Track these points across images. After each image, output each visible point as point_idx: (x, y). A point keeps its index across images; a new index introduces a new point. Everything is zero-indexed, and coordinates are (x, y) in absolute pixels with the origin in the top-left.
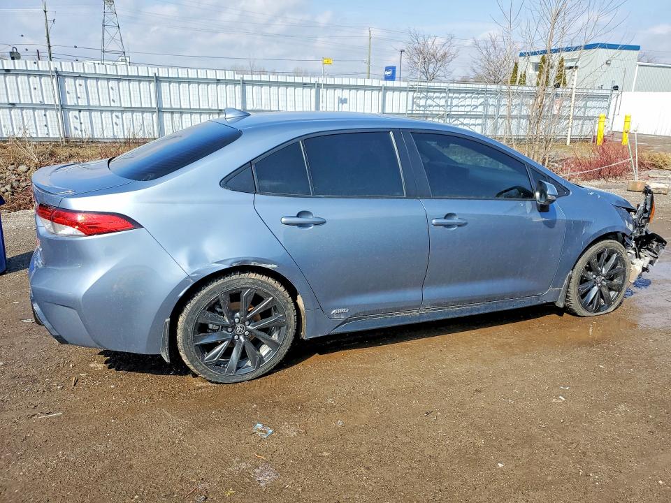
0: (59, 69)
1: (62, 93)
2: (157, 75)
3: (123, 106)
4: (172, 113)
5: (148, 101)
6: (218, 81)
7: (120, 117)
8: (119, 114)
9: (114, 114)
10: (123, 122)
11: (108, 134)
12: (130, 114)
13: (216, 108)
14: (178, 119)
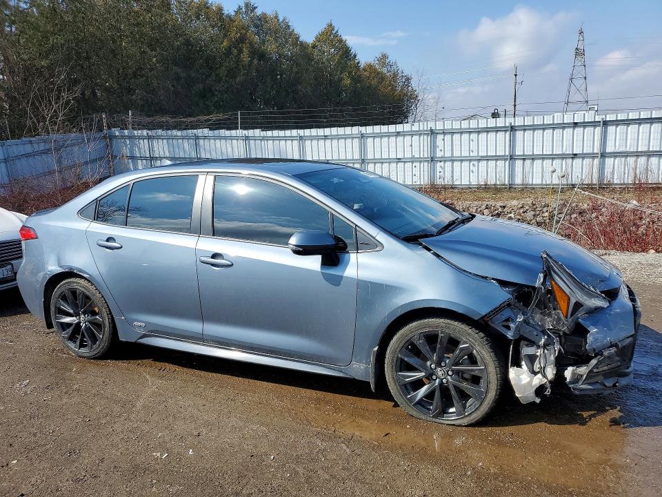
0: (433, 128)
1: (433, 147)
2: (513, 124)
3: (480, 155)
4: (524, 159)
5: (503, 150)
6: (576, 125)
7: (476, 165)
8: (476, 163)
9: (472, 162)
10: (478, 170)
11: (465, 182)
12: (485, 162)
13: (571, 153)
14: (529, 165)
